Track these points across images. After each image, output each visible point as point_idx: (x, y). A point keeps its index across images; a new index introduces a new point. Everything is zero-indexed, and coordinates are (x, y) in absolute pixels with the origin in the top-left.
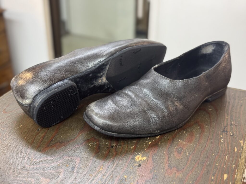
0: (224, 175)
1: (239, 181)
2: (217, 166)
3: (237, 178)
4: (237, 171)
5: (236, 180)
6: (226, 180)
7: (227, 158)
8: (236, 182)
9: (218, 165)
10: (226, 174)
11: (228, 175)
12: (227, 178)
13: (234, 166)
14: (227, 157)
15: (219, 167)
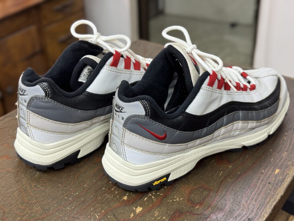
0: (275, 170)
1: (290, 176)
2: (271, 161)
3: (290, 174)
4: (291, 167)
5: (288, 176)
6: (276, 174)
7: (285, 155)
8: (286, 177)
9: (273, 161)
10: (278, 168)
11: (280, 170)
12: (278, 173)
13: (290, 162)
14: (285, 153)
15: (273, 163)
